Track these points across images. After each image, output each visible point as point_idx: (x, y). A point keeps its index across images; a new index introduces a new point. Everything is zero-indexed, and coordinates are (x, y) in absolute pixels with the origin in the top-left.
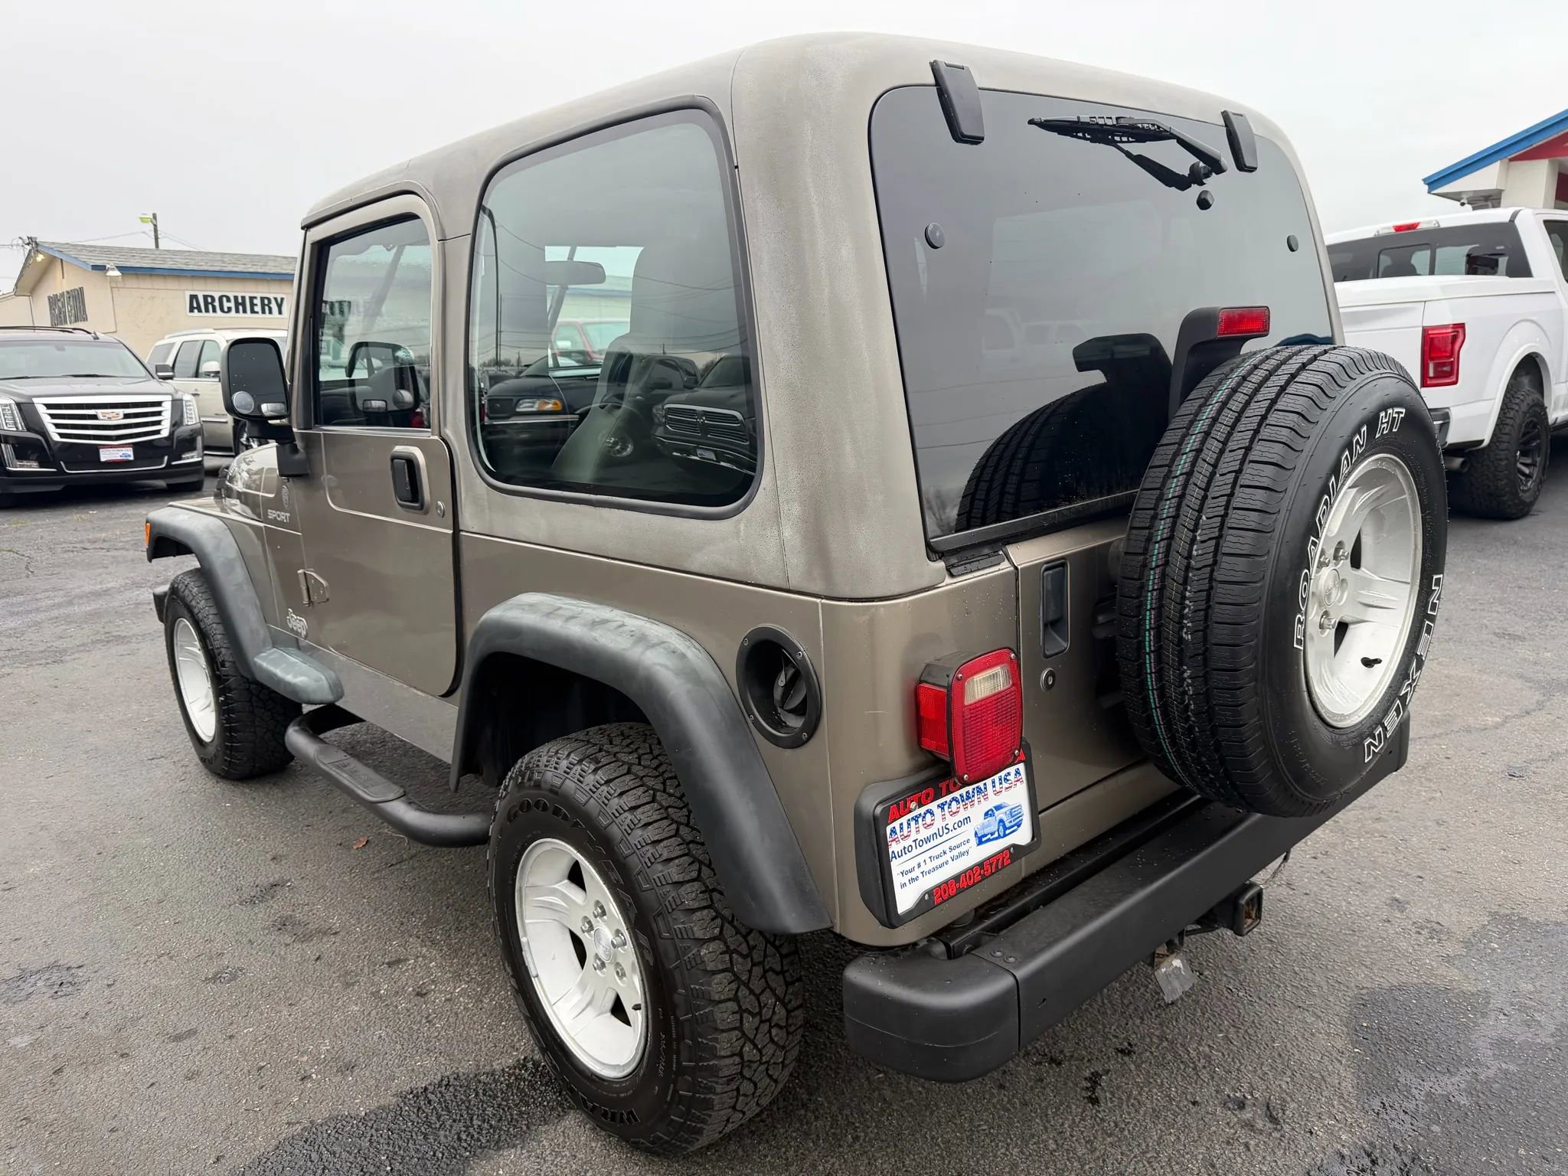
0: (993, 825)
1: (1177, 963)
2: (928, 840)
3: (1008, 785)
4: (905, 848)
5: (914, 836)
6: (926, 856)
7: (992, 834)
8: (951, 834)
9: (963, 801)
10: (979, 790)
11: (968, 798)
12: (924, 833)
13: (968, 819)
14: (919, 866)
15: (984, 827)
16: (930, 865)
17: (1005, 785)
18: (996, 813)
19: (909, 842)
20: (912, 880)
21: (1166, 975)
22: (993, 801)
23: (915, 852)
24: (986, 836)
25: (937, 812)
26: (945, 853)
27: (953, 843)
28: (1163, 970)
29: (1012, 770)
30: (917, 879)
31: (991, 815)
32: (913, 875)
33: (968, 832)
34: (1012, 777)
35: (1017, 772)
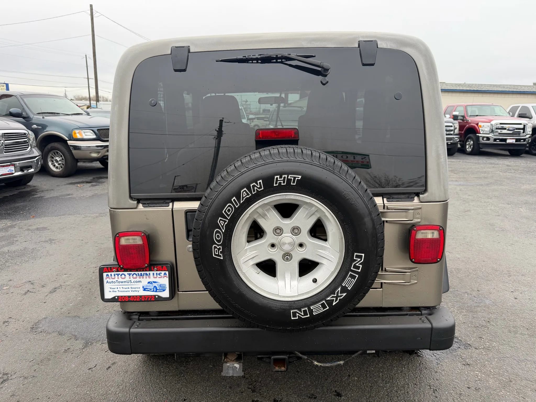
0: (151, 287)
1: (237, 365)
2: (122, 282)
3: (160, 276)
4: (112, 281)
5: (116, 279)
6: (121, 287)
7: (150, 289)
8: (132, 284)
9: (139, 275)
10: (147, 274)
11: (141, 275)
12: (120, 280)
13: (140, 281)
14: (117, 288)
15: (147, 286)
16: (121, 290)
17: (158, 276)
18: (153, 284)
19: (113, 280)
20: (113, 291)
21: (228, 366)
22: (152, 279)
23: (116, 284)
24: (148, 289)
25: (127, 276)
26: (129, 288)
27: (133, 286)
28: (228, 365)
29: (163, 272)
30: (116, 291)
31: (151, 284)
32: (115, 290)
33: (140, 285)
34: (162, 275)
35: (165, 274)
